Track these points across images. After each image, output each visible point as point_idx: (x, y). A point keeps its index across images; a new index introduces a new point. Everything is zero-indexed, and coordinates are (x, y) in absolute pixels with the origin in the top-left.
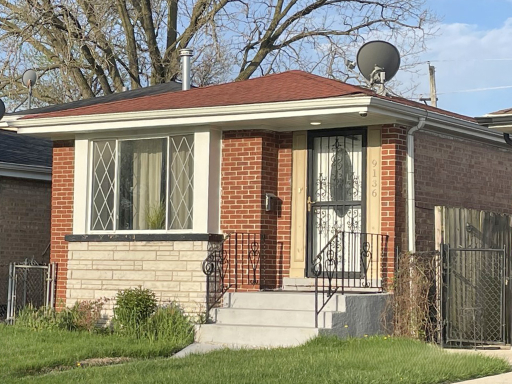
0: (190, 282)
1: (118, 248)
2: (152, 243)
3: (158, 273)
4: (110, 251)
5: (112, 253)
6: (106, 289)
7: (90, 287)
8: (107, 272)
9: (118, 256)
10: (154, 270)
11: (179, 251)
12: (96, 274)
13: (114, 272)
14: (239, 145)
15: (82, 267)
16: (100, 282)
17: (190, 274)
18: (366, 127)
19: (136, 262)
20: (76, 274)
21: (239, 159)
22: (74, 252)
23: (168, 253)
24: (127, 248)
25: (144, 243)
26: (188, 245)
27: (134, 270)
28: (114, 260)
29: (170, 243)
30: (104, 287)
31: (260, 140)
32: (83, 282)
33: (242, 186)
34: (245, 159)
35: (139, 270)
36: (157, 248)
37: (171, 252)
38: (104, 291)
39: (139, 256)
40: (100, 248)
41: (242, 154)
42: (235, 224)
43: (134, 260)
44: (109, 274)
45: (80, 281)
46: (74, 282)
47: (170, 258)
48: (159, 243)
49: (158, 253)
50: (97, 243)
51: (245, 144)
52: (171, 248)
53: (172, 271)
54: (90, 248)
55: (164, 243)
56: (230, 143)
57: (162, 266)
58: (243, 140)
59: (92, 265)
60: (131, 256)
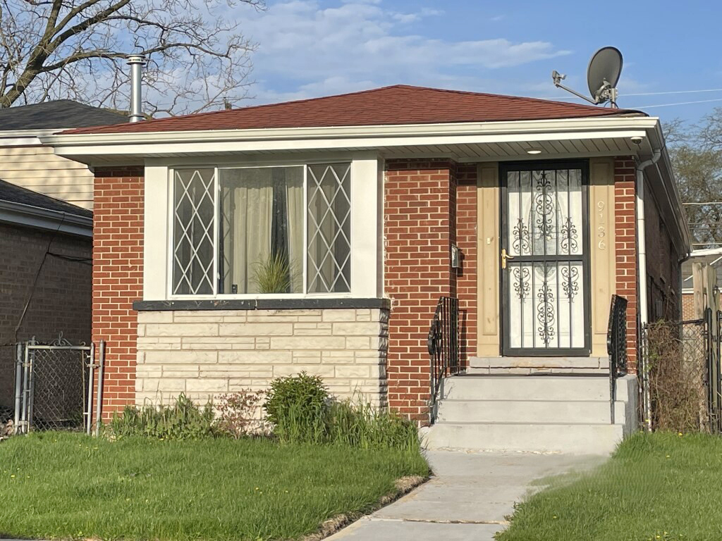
0: (352, 364)
1: (226, 320)
2: (285, 312)
3: (297, 354)
4: (212, 323)
5: (216, 326)
6: (205, 378)
7: (179, 374)
8: (208, 353)
9: (225, 330)
10: (289, 350)
11: (332, 323)
12: (190, 357)
13: (220, 353)
14: (412, 178)
15: (162, 346)
16: (196, 368)
17: (351, 353)
18: (588, 159)
19: (257, 338)
20: (152, 357)
21: (413, 198)
22: (148, 326)
23: (314, 326)
24: (243, 319)
25: (273, 311)
26: (347, 314)
27: (255, 350)
28: (219, 336)
29: (317, 312)
30: (203, 374)
31: (446, 173)
32: (165, 367)
33: (419, 234)
34: (422, 197)
35: (263, 350)
36: (295, 319)
37: (319, 324)
38: (202, 381)
39: (264, 329)
40: (195, 320)
41: (418, 191)
42: (409, 285)
43: (255, 337)
44: (212, 356)
45: (160, 367)
46: (149, 368)
47: (316, 333)
48: (298, 312)
49: (296, 326)
50: (189, 313)
51: (423, 178)
52: (319, 319)
53: (321, 350)
54: (177, 320)
55: (307, 312)
56: (398, 175)
57: (303, 343)
58: (419, 172)
59: (182, 343)
60: (249, 329)
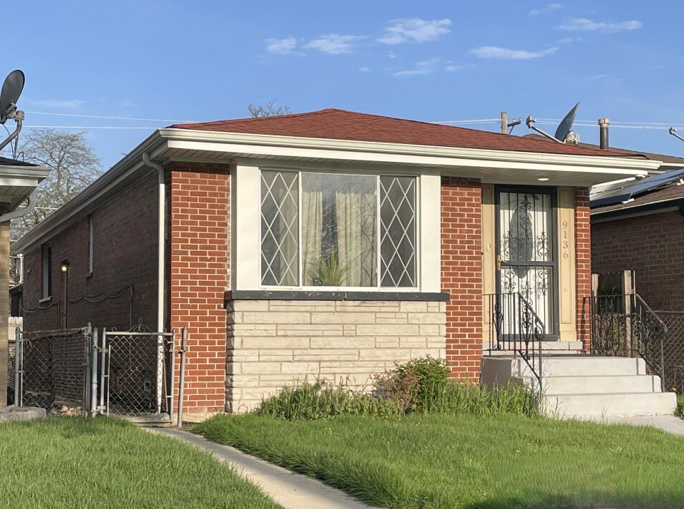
0: (424, 348)
1: (319, 309)
2: (369, 303)
3: (378, 339)
4: (303, 312)
5: (308, 314)
6: (298, 361)
7: (274, 358)
8: (301, 339)
9: (317, 318)
10: (372, 336)
11: (408, 313)
12: (284, 342)
13: (312, 338)
14: (453, 194)
15: (259, 333)
16: (290, 352)
17: (424, 339)
19: (345, 326)
20: (249, 342)
21: (454, 209)
22: (245, 313)
23: (393, 315)
24: (332, 309)
25: (358, 302)
26: (421, 306)
27: (343, 336)
28: (311, 324)
29: (395, 303)
30: (297, 358)
31: (479, 191)
32: (261, 352)
33: (458, 240)
34: (461, 210)
35: (350, 336)
36: (377, 309)
37: (397, 314)
38: (296, 364)
39: (350, 318)
40: (289, 309)
41: (457, 204)
43: (343, 324)
44: (305, 342)
45: (257, 351)
46: (246, 352)
47: (394, 321)
48: (379, 303)
49: (378, 315)
50: (284, 303)
51: (461, 194)
52: (397, 309)
53: (399, 336)
54: (272, 309)
55: (387, 303)
57: (385, 330)
58: (458, 188)
59: (277, 330)
60: (336, 318)
